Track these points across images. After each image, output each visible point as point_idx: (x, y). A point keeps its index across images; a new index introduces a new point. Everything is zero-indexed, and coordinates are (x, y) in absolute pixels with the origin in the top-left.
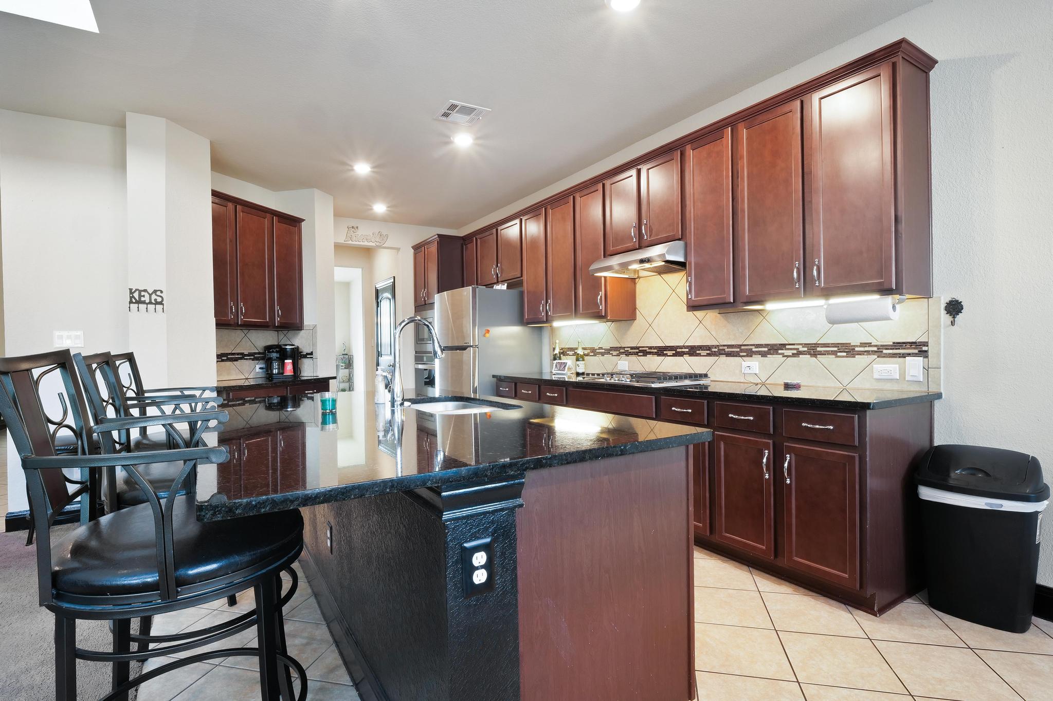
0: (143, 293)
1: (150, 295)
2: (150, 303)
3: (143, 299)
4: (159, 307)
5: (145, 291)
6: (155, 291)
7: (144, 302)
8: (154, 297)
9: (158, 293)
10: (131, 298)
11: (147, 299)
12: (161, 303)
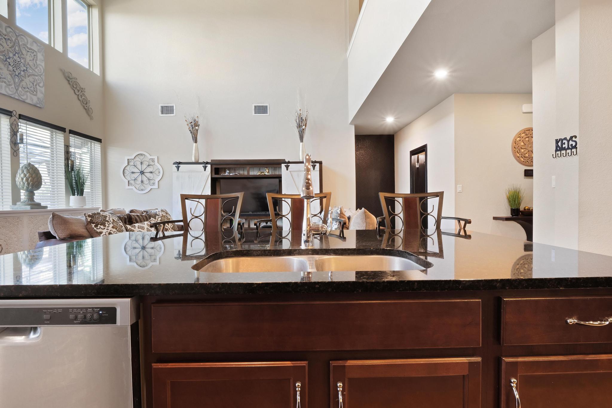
0: (564, 141)
1: (568, 141)
2: (568, 148)
3: (564, 146)
4: (574, 150)
5: (565, 139)
6: (572, 138)
7: (564, 149)
8: (571, 142)
9: (574, 139)
10: (557, 147)
11: (566, 146)
12: (575, 147)
